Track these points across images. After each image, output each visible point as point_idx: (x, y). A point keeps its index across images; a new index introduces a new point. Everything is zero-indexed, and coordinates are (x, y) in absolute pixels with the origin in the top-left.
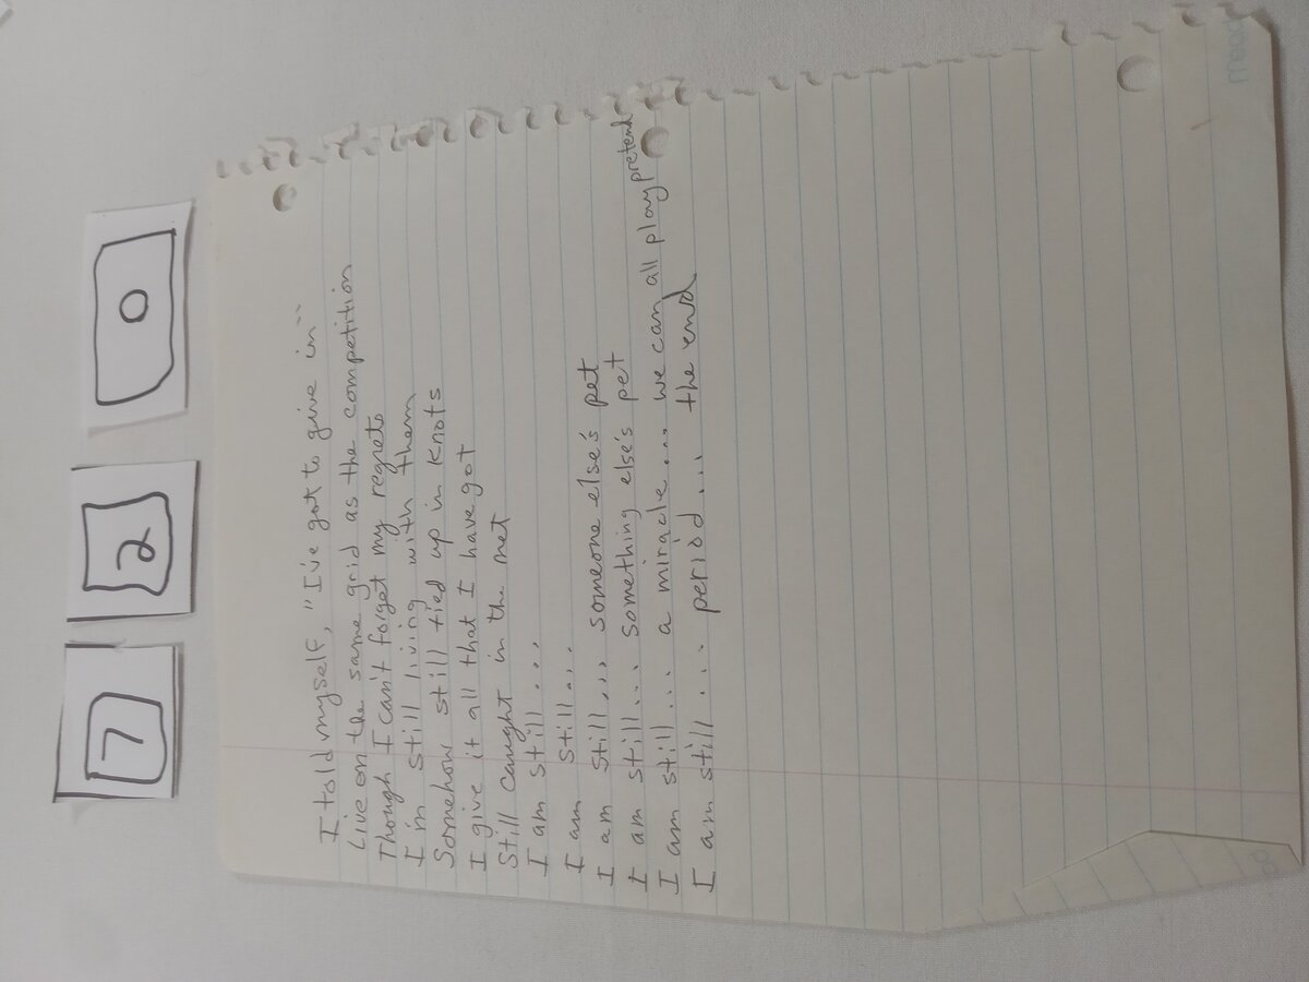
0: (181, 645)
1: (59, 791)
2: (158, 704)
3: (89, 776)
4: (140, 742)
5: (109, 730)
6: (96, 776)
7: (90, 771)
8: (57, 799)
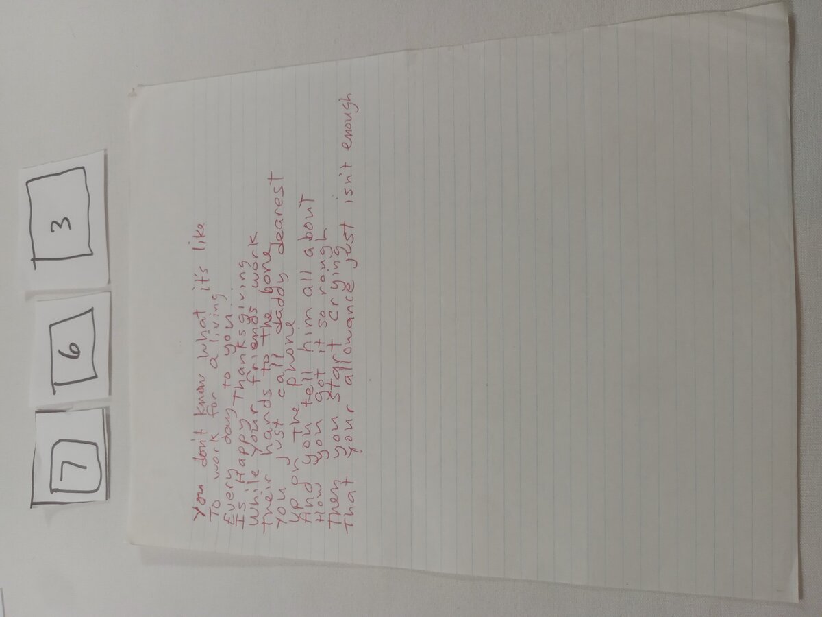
0: (108, 408)
1: (34, 501)
2: (95, 444)
3: (52, 491)
4: (85, 468)
5: (64, 462)
6: (57, 490)
7: (53, 488)
8: (33, 506)
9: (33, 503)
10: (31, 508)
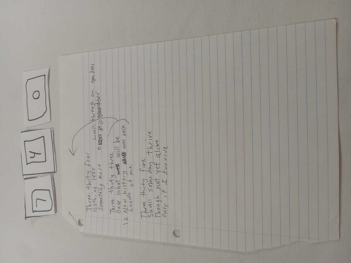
2: (49, 190)
4: (45, 201)
5: (37, 199)
6: (35, 211)
9: (26, 217)
10: (25, 219)
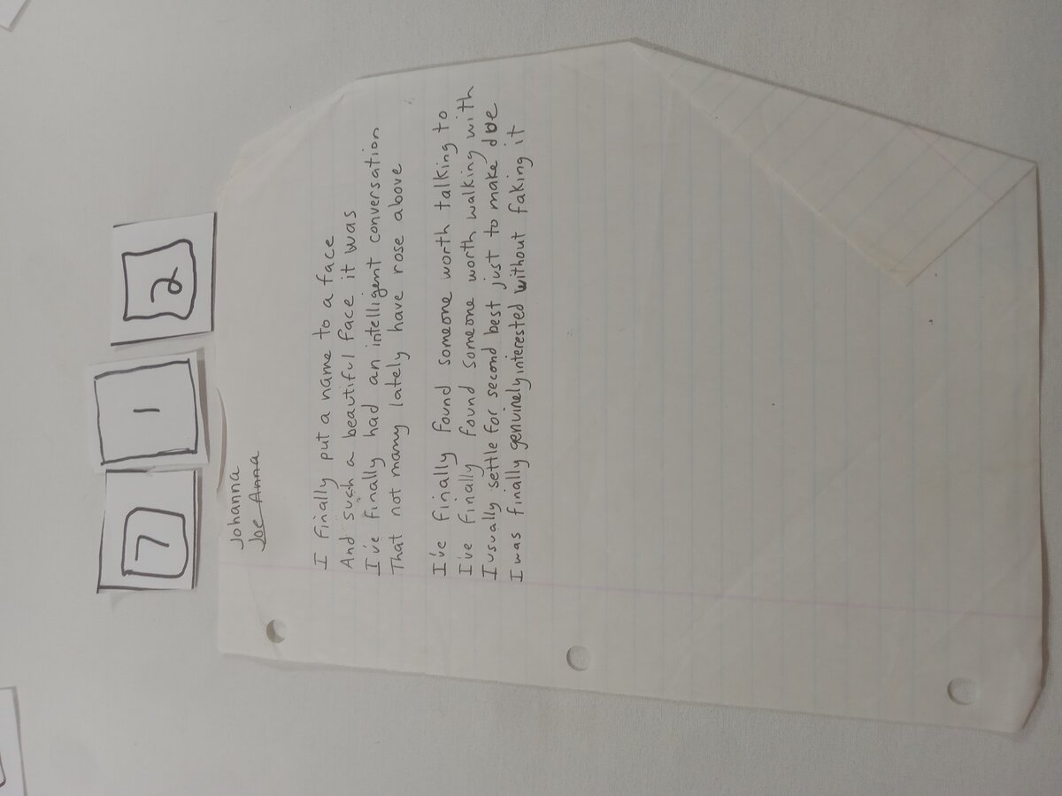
0: (200, 470)
1: (101, 584)
2: (182, 516)
3: (124, 573)
4: (167, 545)
5: (141, 537)
6: (130, 572)
7: (126, 569)
8: (100, 590)
9: (100, 587)
10: (98, 592)
